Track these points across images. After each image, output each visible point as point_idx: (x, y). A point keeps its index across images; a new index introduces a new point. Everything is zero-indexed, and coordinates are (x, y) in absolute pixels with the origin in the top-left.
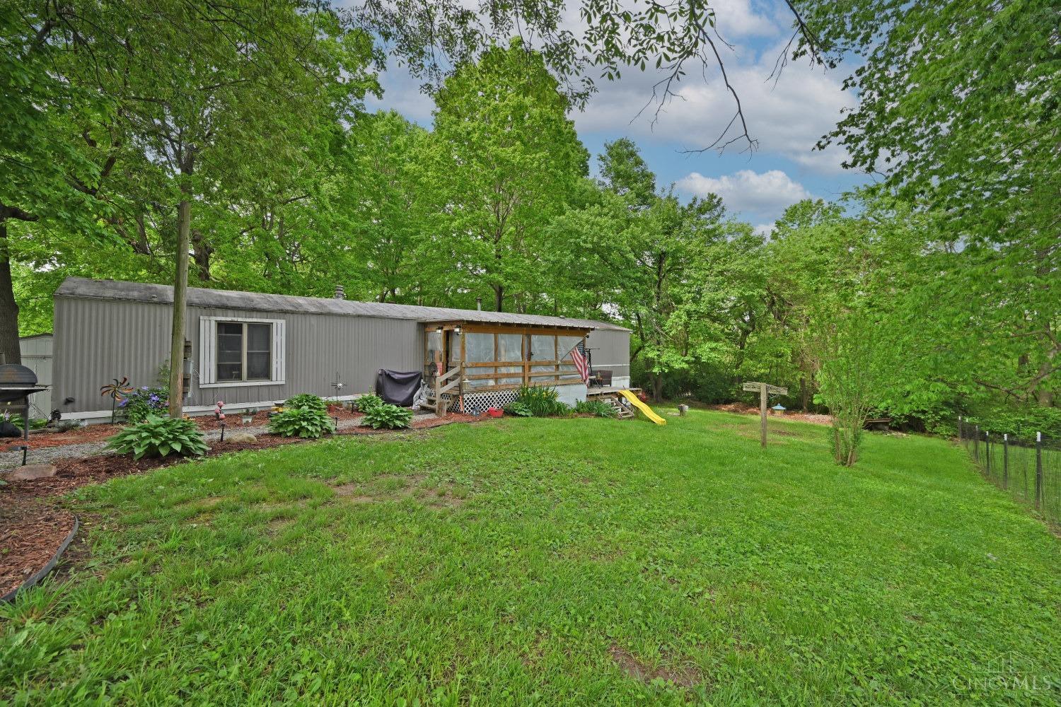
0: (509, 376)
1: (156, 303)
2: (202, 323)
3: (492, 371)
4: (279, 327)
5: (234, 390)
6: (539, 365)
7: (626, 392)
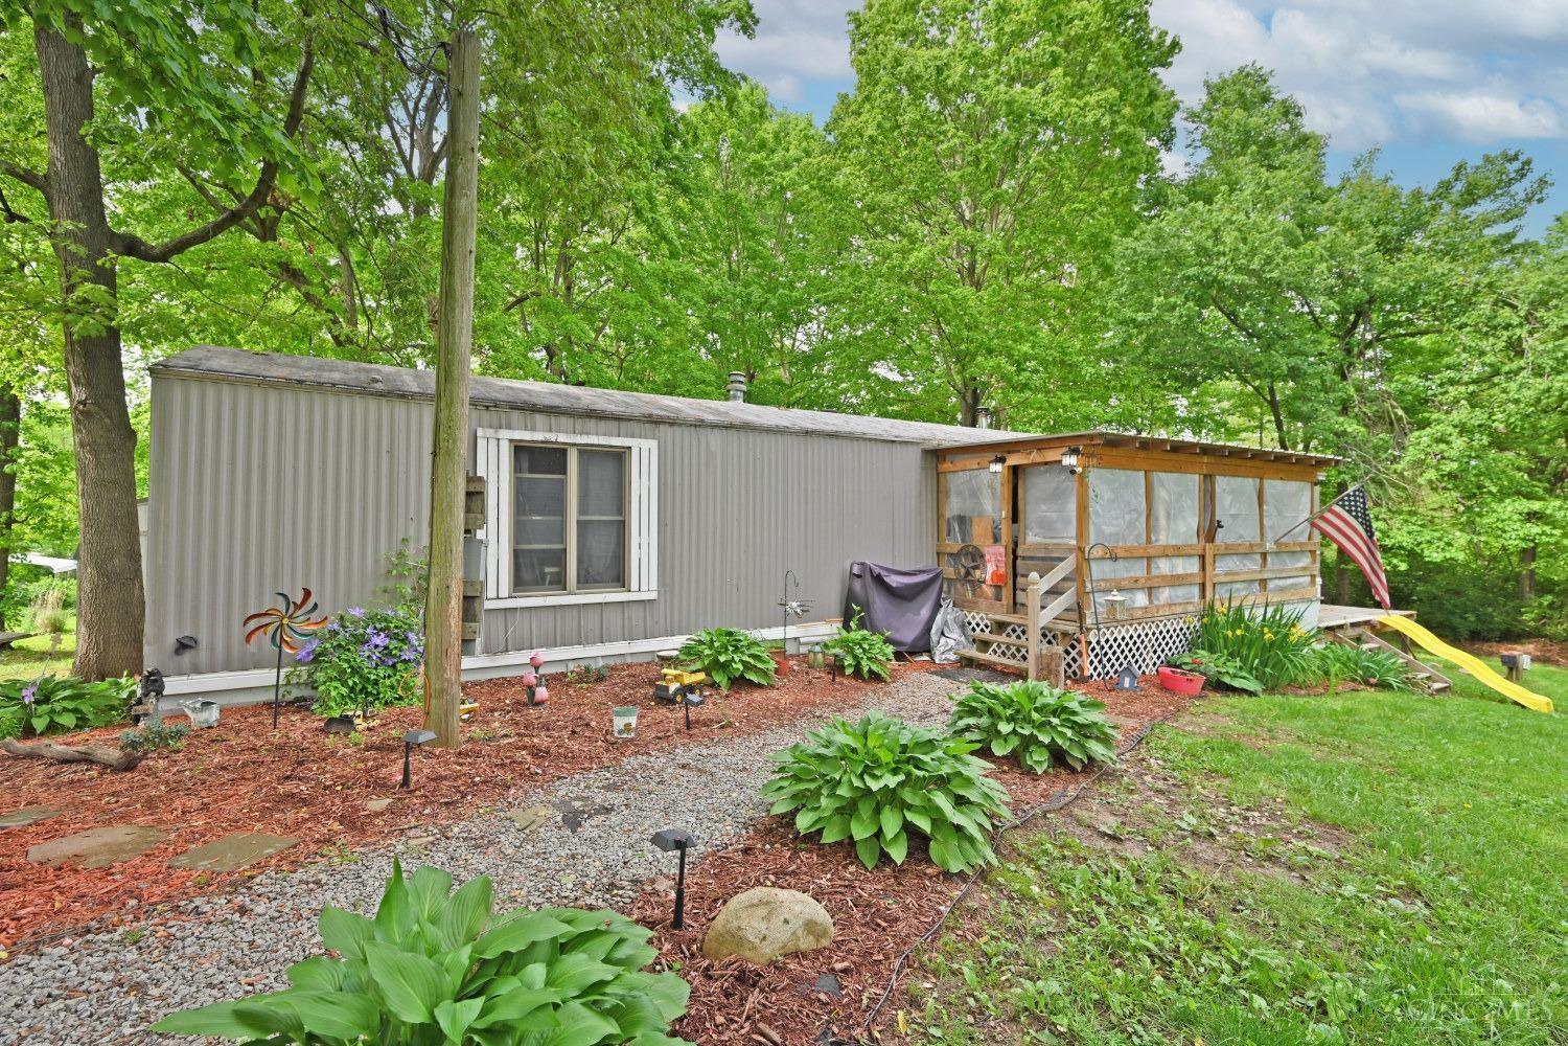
0: (1176, 581)
1: (381, 394)
2: (481, 443)
3: (1138, 570)
4: (644, 452)
5: (550, 614)
6: (1230, 551)
7: (1398, 620)
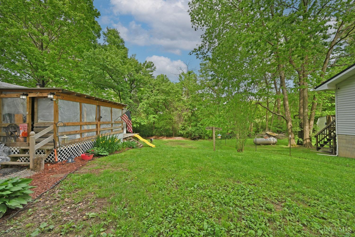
0: (89, 131)
3: (78, 129)
6: (104, 123)
7: (136, 135)
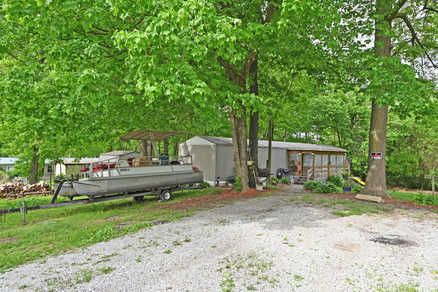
0: (325, 171)
3: (320, 169)
6: (332, 167)
7: (357, 178)
